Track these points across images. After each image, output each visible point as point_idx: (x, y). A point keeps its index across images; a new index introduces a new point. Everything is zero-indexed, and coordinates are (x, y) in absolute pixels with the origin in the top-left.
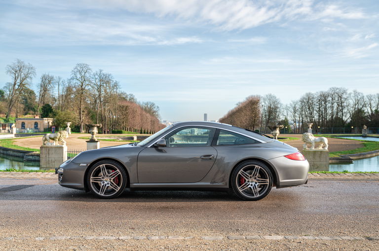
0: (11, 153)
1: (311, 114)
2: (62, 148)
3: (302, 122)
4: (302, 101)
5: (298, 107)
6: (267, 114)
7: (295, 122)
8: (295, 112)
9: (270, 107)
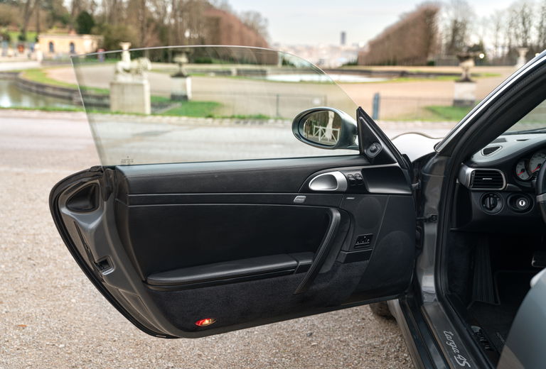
0: (50, 91)
1: (526, 32)
2: (141, 85)
3: (509, 47)
4: (512, 10)
5: (505, 20)
6: (450, 32)
7: (496, 47)
8: (498, 29)
9: (456, 22)
